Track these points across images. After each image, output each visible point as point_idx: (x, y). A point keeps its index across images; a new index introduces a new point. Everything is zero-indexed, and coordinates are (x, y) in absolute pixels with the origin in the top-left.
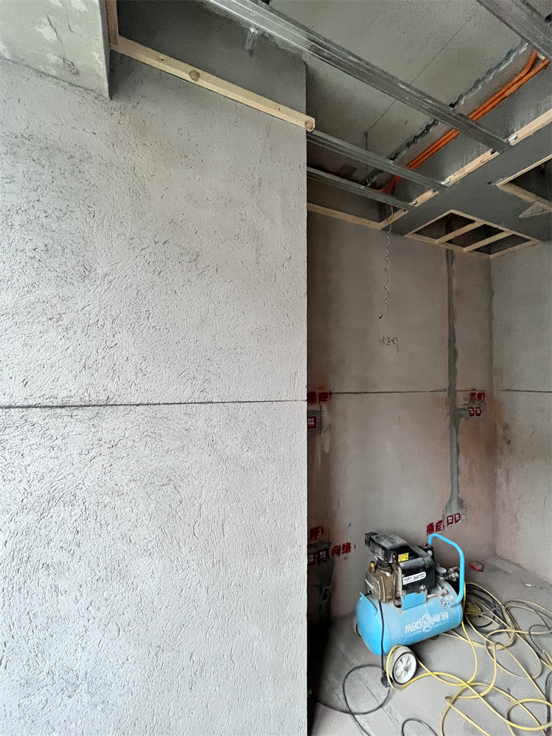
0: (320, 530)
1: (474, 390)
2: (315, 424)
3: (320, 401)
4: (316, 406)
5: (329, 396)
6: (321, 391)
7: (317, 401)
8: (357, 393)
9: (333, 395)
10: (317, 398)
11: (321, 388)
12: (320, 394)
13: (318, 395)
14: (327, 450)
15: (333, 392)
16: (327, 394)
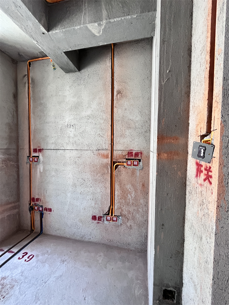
0: (39, 199)
1: (132, 150)
2: (37, 161)
3: (39, 152)
4: (37, 154)
5: (42, 150)
6: (39, 148)
7: (38, 152)
8: (54, 149)
9: (44, 150)
10: (38, 151)
11: (39, 147)
12: (39, 149)
13: (38, 150)
14: (42, 171)
15: (43, 149)
16: (41, 149)
